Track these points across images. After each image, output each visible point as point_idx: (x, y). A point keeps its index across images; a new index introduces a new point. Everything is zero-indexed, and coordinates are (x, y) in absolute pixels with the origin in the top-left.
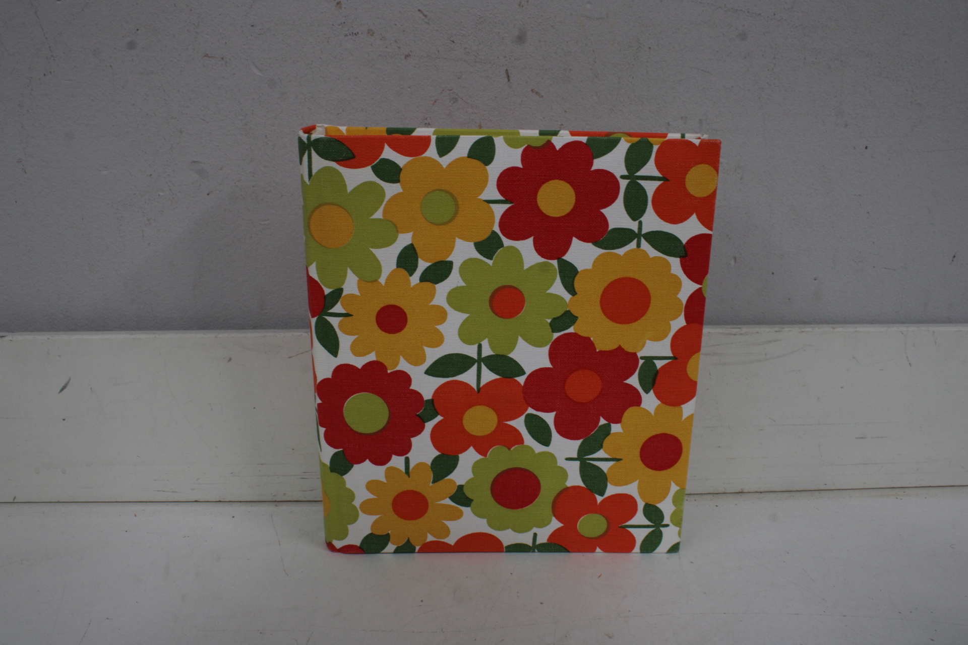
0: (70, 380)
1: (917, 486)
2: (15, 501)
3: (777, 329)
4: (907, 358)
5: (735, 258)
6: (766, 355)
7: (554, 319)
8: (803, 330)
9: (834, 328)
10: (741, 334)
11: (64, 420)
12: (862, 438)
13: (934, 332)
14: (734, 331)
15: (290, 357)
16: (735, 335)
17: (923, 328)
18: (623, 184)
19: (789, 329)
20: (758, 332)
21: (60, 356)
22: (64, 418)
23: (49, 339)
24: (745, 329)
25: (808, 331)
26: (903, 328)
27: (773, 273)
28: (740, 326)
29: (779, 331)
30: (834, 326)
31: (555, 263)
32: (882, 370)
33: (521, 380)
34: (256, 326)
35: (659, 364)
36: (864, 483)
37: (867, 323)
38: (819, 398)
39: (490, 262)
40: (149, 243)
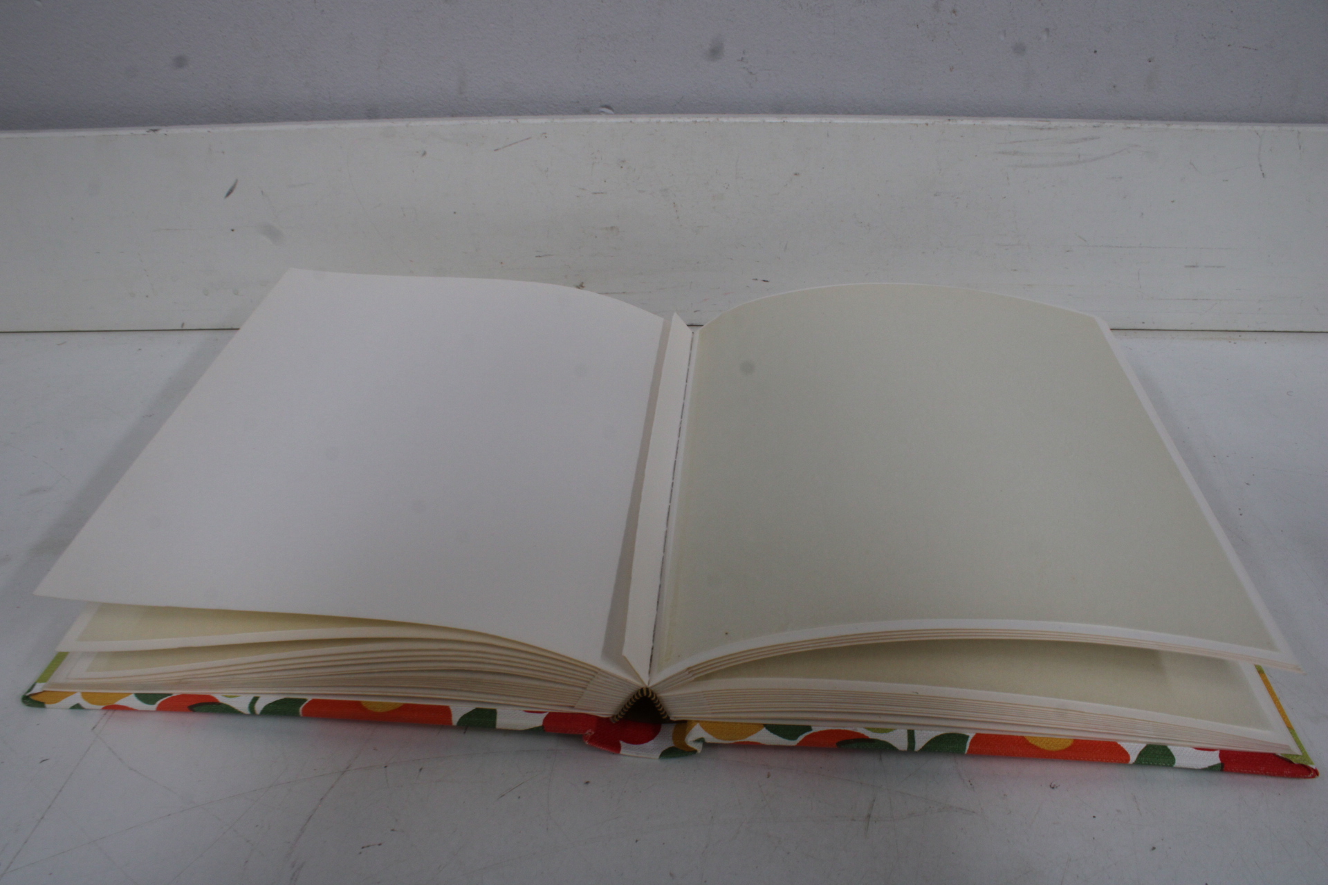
0: (237, 181)
1: (1257, 330)
2: (184, 328)
3: (1095, 123)
4: (1261, 166)
5: (1047, 30)
6: (1079, 156)
8: (1128, 126)
9: (1168, 125)
10: (1049, 129)
11: (233, 230)
12: (1194, 267)
13: (1299, 133)
14: (1041, 124)
15: (496, 150)
16: (1041, 129)
17: (1286, 128)
19: (1111, 124)
20: (1071, 127)
21: (223, 152)
22: (232, 228)
23: (209, 132)
24: (1055, 123)
25: (1134, 128)
26: (1259, 128)
27: (1095, 52)
28: (1049, 119)
29: (1098, 127)
30: (1169, 122)
32: (1227, 181)
34: (454, 114)
36: (1192, 324)
37: (1213, 121)
38: (1142, 214)
40: (323, 11)
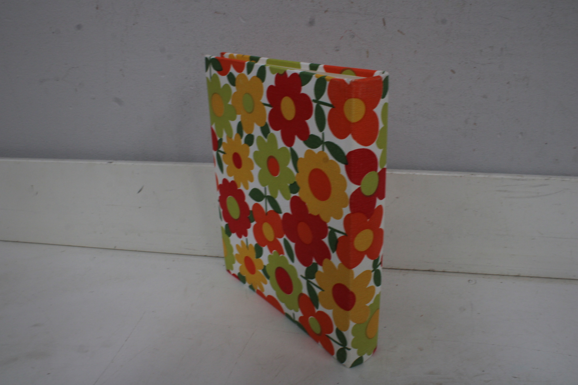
0: (143, 186)
2: (116, 248)
6: (538, 193)
7: (291, 185)
11: (140, 208)
14: (518, 177)
18: (314, 105)
19: (555, 178)
21: (138, 174)
23: (133, 164)
25: (567, 180)
31: (289, 148)
33: (281, 215)
35: (339, 235)
39: (266, 140)
40: (185, 115)
